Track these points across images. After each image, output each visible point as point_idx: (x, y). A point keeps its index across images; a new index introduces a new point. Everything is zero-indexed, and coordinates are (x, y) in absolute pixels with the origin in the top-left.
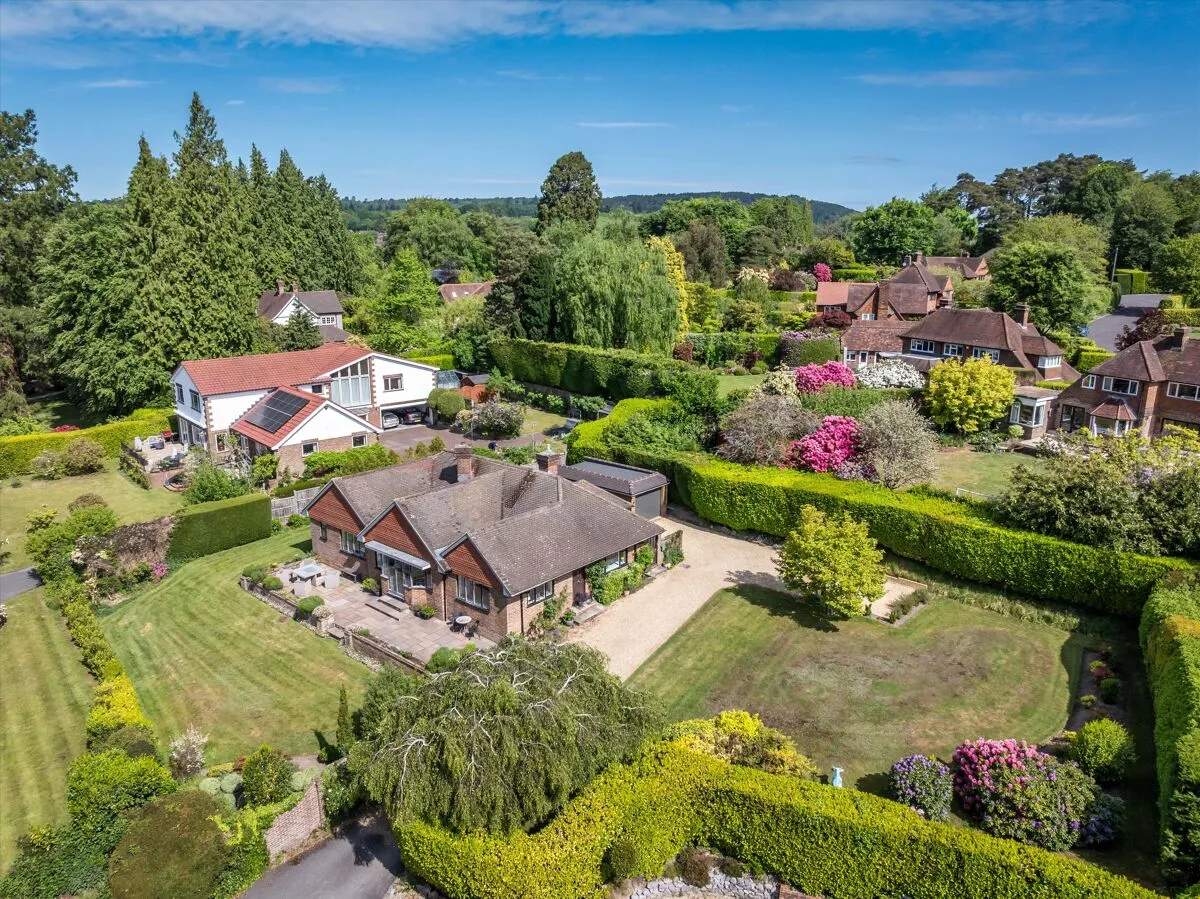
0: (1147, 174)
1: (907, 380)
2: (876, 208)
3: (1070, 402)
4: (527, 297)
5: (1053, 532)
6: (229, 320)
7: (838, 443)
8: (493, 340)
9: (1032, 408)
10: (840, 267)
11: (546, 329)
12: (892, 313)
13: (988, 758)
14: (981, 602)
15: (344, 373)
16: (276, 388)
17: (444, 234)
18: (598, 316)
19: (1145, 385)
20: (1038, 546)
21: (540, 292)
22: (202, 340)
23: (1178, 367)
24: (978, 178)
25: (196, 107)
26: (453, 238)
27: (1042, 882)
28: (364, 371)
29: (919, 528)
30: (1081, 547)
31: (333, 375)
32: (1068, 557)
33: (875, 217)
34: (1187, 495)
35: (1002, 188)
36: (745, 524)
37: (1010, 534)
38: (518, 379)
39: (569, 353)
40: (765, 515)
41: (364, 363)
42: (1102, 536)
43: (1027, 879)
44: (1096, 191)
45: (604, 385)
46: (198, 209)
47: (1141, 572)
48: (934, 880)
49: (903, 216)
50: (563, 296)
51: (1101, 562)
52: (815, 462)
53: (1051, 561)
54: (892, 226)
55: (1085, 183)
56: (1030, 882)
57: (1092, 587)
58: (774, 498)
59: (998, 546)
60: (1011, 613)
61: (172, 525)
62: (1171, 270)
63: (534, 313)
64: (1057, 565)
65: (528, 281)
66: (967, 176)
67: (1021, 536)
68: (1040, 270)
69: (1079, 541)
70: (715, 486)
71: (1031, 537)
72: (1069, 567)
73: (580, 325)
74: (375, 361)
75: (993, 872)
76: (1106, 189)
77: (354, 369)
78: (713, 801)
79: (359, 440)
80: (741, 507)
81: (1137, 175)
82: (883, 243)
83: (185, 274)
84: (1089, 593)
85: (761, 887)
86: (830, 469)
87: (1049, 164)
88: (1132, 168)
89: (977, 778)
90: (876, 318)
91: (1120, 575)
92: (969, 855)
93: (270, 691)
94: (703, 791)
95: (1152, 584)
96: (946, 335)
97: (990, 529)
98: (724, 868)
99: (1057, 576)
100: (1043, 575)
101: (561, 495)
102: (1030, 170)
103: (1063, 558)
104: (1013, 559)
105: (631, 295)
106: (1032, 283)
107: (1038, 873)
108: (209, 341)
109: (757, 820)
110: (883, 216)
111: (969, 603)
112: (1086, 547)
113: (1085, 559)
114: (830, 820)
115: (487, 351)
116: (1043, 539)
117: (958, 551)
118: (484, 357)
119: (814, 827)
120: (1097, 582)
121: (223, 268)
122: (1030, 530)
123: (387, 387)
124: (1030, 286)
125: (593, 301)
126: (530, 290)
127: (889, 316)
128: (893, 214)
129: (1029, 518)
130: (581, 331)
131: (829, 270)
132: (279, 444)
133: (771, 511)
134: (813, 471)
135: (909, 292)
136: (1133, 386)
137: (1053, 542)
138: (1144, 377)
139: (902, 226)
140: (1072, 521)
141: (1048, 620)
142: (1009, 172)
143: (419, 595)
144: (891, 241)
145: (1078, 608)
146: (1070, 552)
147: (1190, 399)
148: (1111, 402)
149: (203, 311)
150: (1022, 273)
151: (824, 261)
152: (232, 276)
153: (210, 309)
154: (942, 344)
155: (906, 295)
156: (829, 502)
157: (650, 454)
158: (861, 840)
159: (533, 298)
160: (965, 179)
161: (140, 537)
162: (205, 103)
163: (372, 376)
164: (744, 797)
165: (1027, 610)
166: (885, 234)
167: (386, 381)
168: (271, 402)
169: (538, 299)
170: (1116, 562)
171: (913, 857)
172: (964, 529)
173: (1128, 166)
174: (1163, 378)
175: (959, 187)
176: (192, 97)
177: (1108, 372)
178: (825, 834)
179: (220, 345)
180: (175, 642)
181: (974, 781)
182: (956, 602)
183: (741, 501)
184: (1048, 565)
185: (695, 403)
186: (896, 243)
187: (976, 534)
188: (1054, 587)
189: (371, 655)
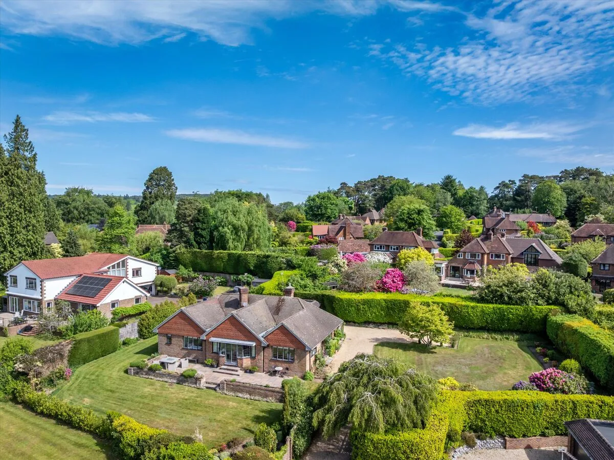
0: (414, 184)
1: (386, 260)
2: (312, 196)
3: (454, 265)
4: (198, 228)
5: (503, 303)
6: (34, 240)
7: (398, 279)
8: (179, 251)
9: (440, 268)
10: (300, 223)
11: (208, 244)
12: (352, 237)
13: (547, 376)
14: (479, 336)
15: (113, 267)
16: (81, 275)
17: (93, 206)
18: (240, 236)
19: (483, 254)
20: (499, 309)
21: (205, 226)
22: (16, 252)
23: (492, 247)
24: (349, 185)
25: (17, 123)
26: (99, 208)
27: (605, 405)
28: (123, 266)
29: (447, 309)
30: (516, 306)
31: (109, 268)
32: (512, 311)
33: (313, 200)
34: (548, 282)
35: (358, 189)
36: (364, 319)
37: (487, 305)
38: (195, 271)
39: (229, 255)
40: (375, 313)
41: (123, 262)
42: (522, 301)
43: (599, 406)
44: (397, 190)
45: (252, 268)
46: (19, 178)
47: (541, 312)
48: (565, 416)
49: (326, 200)
50: (216, 228)
51: (525, 311)
52: (391, 288)
53: (506, 313)
54: (321, 204)
55: (392, 187)
56: (601, 407)
57: (522, 321)
58: (379, 305)
59: (483, 311)
60: (492, 338)
61: (70, 346)
62: (444, 219)
63: (202, 237)
64: (508, 315)
65: (198, 220)
66: (344, 184)
67: (491, 306)
68: (415, 216)
69: (514, 305)
70: (349, 302)
71: (495, 305)
72: (513, 315)
73: (230, 241)
74: (129, 261)
75: (587, 406)
76: (401, 190)
77: (118, 264)
78: (472, 407)
79: (137, 300)
80: (363, 311)
81: (411, 184)
82: (318, 211)
83: (8, 214)
84: (521, 324)
85: (497, 441)
86: (397, 290)
87: (375, 180)
88: (409, 181)
89: (545, 384)
90: (345, 239)
91: (533, 315)
92: (578, 401)
93: (200, 416)
94: (469, 402)
95: (547, 315)
96: (390, 242)
97: (478, 305)
98: (479, 438)
99: (509, 319)
100: (503, 320)
101: (303, 306)
102: (368, 182)
103: (510, 312)
104: (489, 316)
105: (256, 226)
106: (413, 221)
107: (602, 402)
108: (20, 253)
109: (493, 410)
110: (317, 199)
111: (474, 337)
112: (518, 306)
113: (518, 311)
114: (524, 401)
115: (175, 257)
116: (500, 306)
117: (466, 316)
118: (173, 260)
119: (518, 406)
120: (524, 319)
121: (30, 212)
122: (493, 303)
123: (133, 275)
124: (412, 222)
125: (236, 230)
126: (199, 225)
127: (351, 238)
128: (321, 199)
129: (492, 299)
130: (231, 244)
131: (295, 224)
132: (100, 303)
133: (378, 311)
134: (391, 292)
135: (355, 228)
136: (478, 255)
137: (504, 306)
138: (483, 252)
139: (325, 204)
140: (510, 298)
141: (507, 339)
142: (359, 183)
143: (246, 362)
144: (321, 211)
145: (517, 331)
146: (512, 309)
147: (499, 259)
148: (471, 263)
149: (17, 235)
150: (408, 217)
151: (292, 220)
152: (34, 216)
153: (21, 234)
154: (389, 246)
155: (354, 229)
156: (405, 303)
157: (307, 292)
158: (537, 407)
159: (201, 229)
160: (344, 185)
161: (54, 353)
162: (23, 120)
163: (127, 269)
164: (486, 401)
165: (498, 337)
166: (319, 207)
167: (133, 272)
168: (80, 282)
169: (204, 229)
170: (531, 310)
171: (557, 409)
172: (467, 306)
173: (407, 181)
174: (488, 252)
175: (342, 188)
176: (15, 118)
177: (467, 251)
178: (522, 408)
179: (27, 255)
180: (115, 404)
181: (544, 386)
182: (469, 338)
183: (363, 308)
184: (504, 315)
185: (310, 271)
186: (324, 211)
187: (473, 308)
188: (507, 324)
189: (241, 391)
